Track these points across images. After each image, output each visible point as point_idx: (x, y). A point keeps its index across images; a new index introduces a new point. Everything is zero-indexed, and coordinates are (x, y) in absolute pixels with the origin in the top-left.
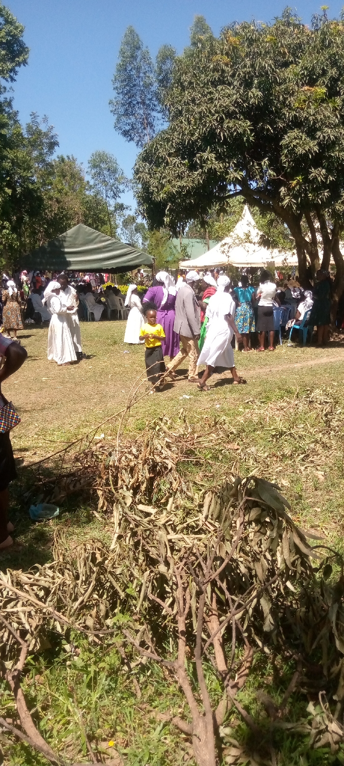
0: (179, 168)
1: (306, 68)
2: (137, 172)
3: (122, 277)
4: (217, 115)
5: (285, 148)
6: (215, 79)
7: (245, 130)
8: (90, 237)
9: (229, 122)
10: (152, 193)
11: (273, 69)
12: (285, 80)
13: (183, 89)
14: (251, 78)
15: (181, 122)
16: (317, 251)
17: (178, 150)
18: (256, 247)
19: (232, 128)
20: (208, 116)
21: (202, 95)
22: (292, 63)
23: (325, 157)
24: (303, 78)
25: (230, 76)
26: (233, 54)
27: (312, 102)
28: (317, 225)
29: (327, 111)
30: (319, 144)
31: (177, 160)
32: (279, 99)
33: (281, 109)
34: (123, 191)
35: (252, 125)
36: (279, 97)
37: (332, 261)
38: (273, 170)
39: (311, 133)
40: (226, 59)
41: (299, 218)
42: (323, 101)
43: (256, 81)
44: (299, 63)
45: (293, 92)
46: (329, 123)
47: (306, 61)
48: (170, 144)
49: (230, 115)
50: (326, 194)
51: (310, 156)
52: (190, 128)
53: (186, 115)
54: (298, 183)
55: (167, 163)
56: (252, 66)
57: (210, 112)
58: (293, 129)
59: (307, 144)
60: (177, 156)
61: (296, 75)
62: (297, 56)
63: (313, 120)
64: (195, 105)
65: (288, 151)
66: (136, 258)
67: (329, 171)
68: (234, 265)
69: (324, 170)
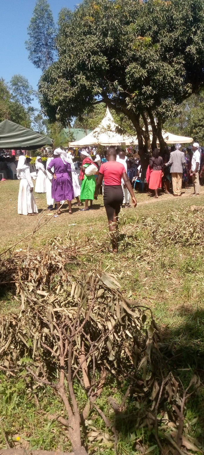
0: (65, 85)
1: (139, 26)
2: (40, 87)
3: (34, 152)
4: (86, 53)
5: (128, 74)
6: (85, 31)
7: (103, 63)
8: (13, 128)
9: (94, 57)
10: (49, 101)
11: (119, 26)
12: (127, 32)
13: (67, 36)
14: (107, 30)
15: (65, 57)
16: (149, 136)
17: (64, 74)
18: (114, 134)
19: (95, 60)
20: (81, 53)
21: (78, 41)
22: (131, 22)
23: (151, 80)
24: (137, 31)
25: (95, 29)
26: (96, 16)
27: (143, 46)
28: (149, 121)
29: (152, 52)
30: (148, 72)
31: (63, 80)
32: (124, 43)
33: (125, 50)
34: (33, 99)
35: (108, 59)
36: (124, 42)
37: (158, 142)
38: (122, 87)
39: (143, 64)
40: (92, 19)
41: (138, 117)
42: (150, 45)
43: (110, 33)
44: (136, 22)
45: (132, 39)
46: (154, 59)
47: (139, 21)
48: (59, 70)
49: (95, 53)
50: (152, 102)
51: (143, 79)
52: (70, 61)
53: (68, 53)
54: (136, 95)
55: (58, 82)
56: (107, 23)
57: (82, 51)
58: (132, 62)
59: (141, 71)
60: (64, 78)
61: (134, 29)
62: (135, 18)
63: (144, 57)
64: (74, 47)
65: (130, 75)
66: (42, 140)
67: (154, 88)
68: (101, 144)
69: (151, 88)
